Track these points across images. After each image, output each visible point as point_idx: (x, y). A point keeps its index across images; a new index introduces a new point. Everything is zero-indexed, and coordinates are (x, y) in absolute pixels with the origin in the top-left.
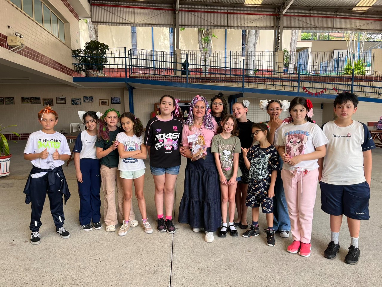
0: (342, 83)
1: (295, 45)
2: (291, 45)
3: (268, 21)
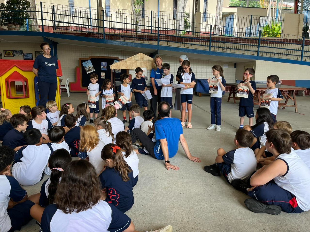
0: (254, 44)
1: (220, 10)
2: (216, 9)
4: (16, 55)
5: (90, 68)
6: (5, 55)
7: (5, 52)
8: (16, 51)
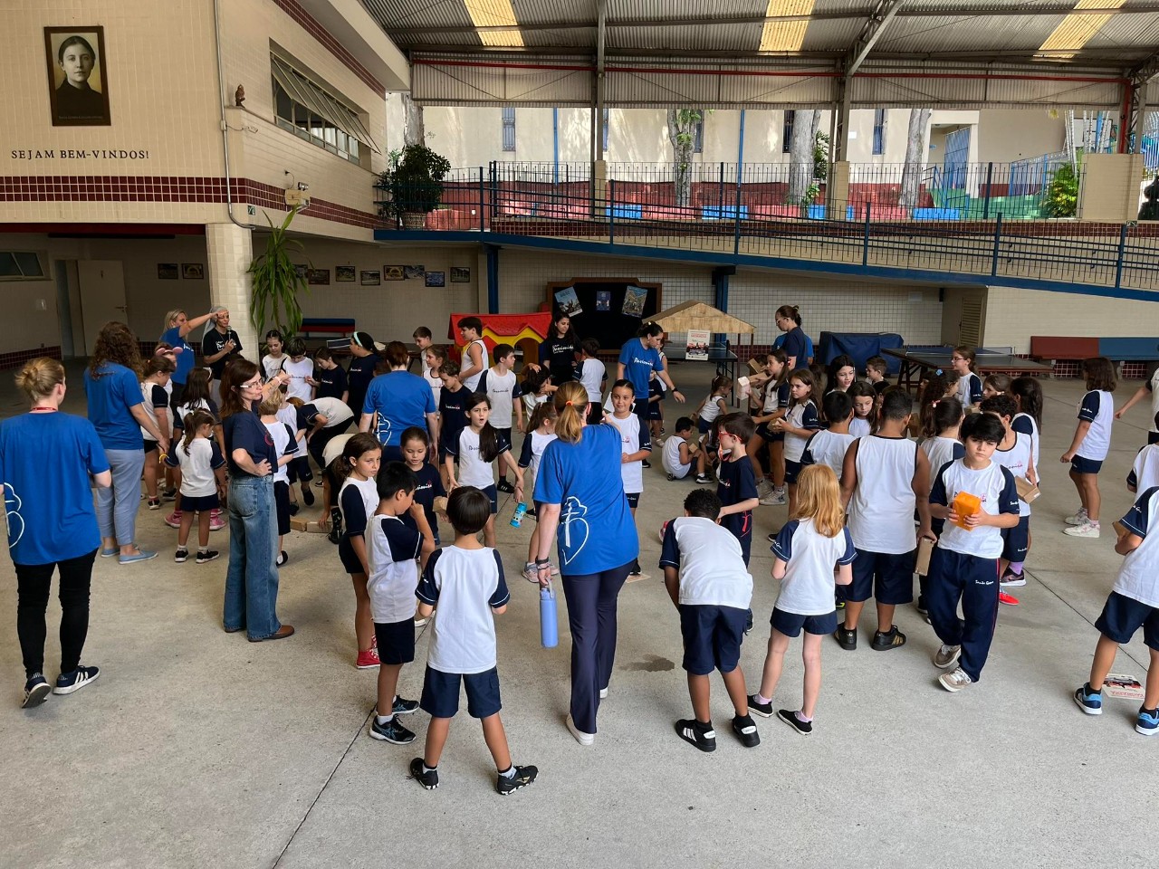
3: (818, 89)
4: (409, 276)
5: (571, 305)
6: (387, 277)
7: (387, 270)
8: (410, 267)
